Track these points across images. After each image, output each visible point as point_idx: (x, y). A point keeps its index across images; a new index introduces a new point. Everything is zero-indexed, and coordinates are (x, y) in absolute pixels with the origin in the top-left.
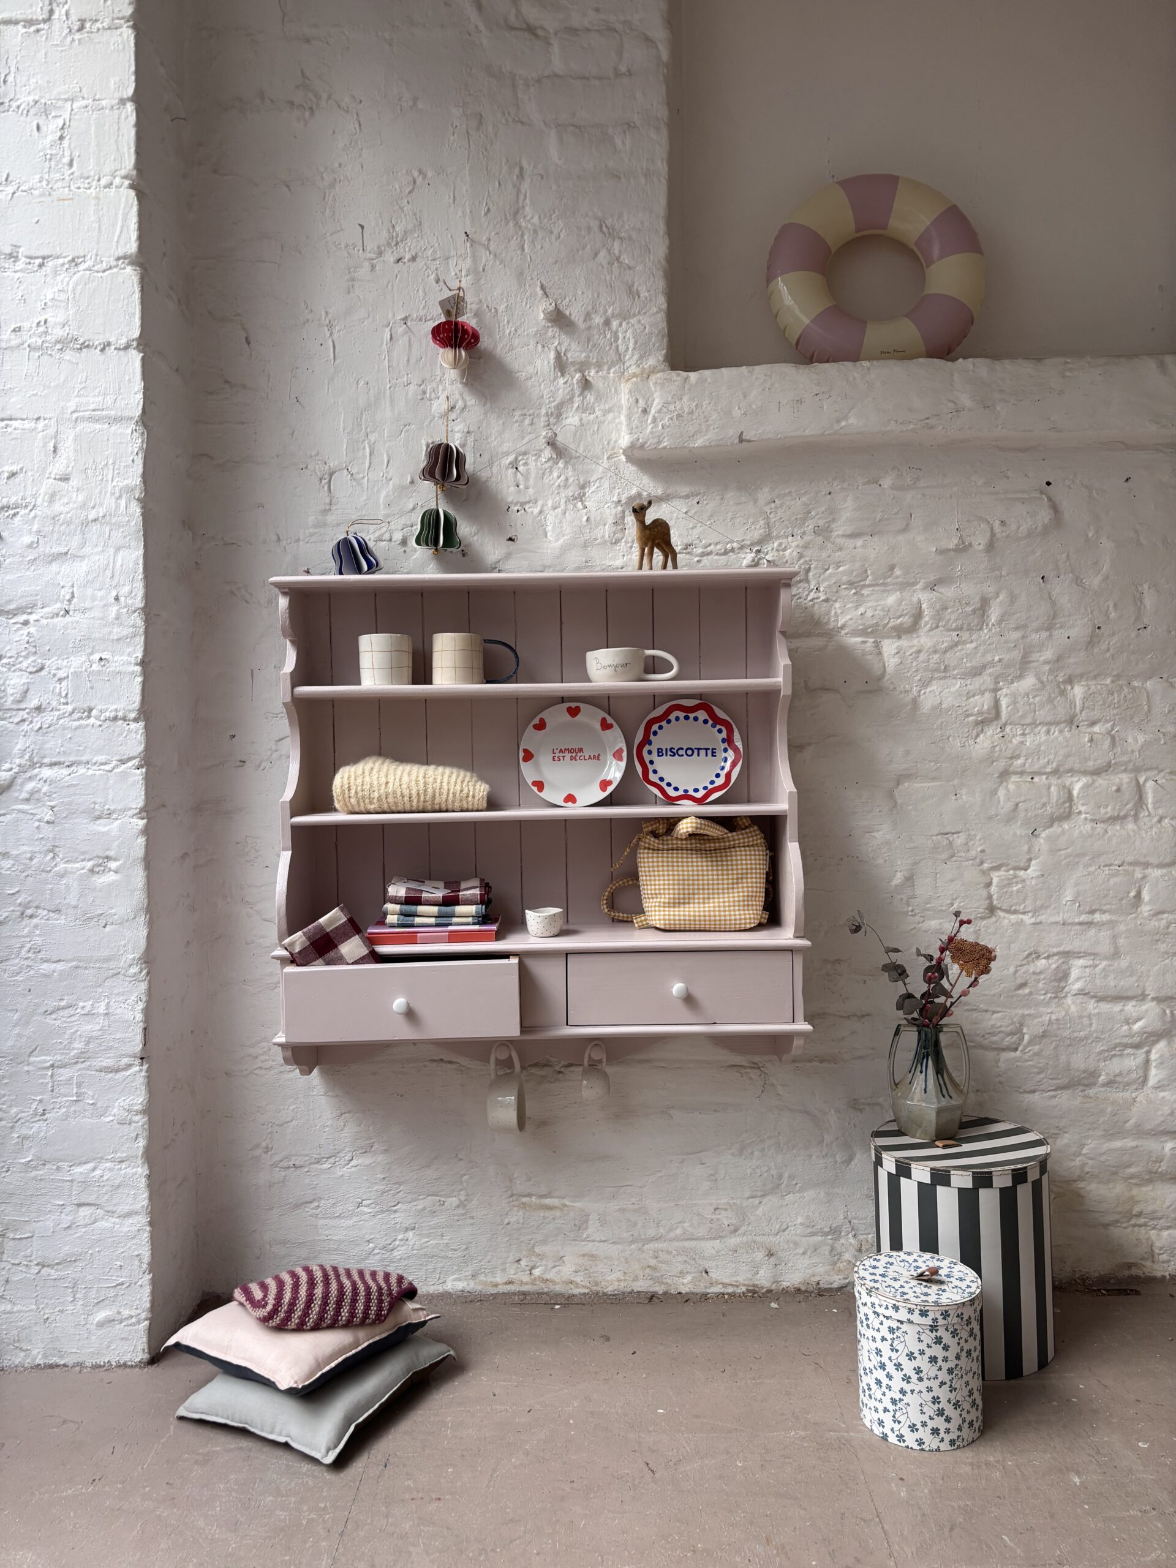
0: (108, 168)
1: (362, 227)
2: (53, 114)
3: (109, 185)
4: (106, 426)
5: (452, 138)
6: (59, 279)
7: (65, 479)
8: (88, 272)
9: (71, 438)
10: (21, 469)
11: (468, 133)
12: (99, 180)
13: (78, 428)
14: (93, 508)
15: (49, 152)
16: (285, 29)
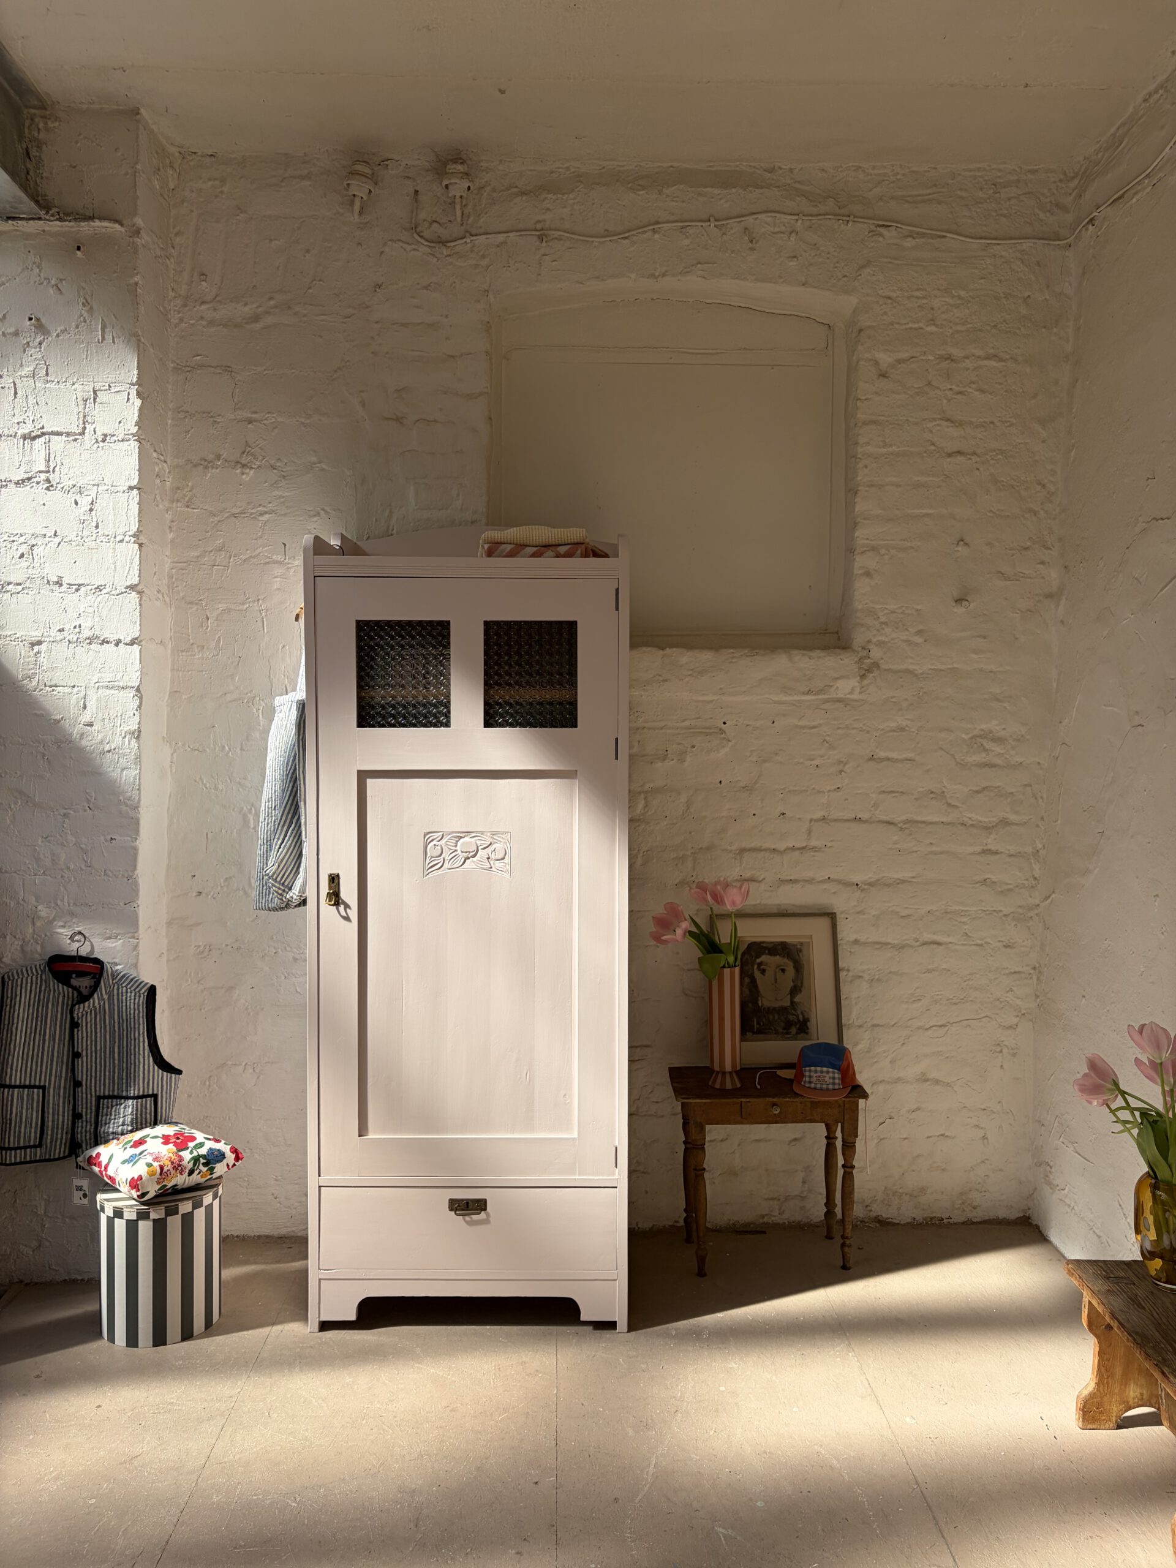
0: (121, 530)
1: (285, 545)
2: (85, 494)
3: (122, 541)
4: (117, 691)
5: (345, 488)
6: (89, 598)
7: (91, 725)
8: (107, 595)
9: (94, 698)
10: (62, 718)
11: (355, 486)
12: (115, 537)
13: (98, 694)
14: (108, 743)
15: (83, 518)
16: (236, 414)
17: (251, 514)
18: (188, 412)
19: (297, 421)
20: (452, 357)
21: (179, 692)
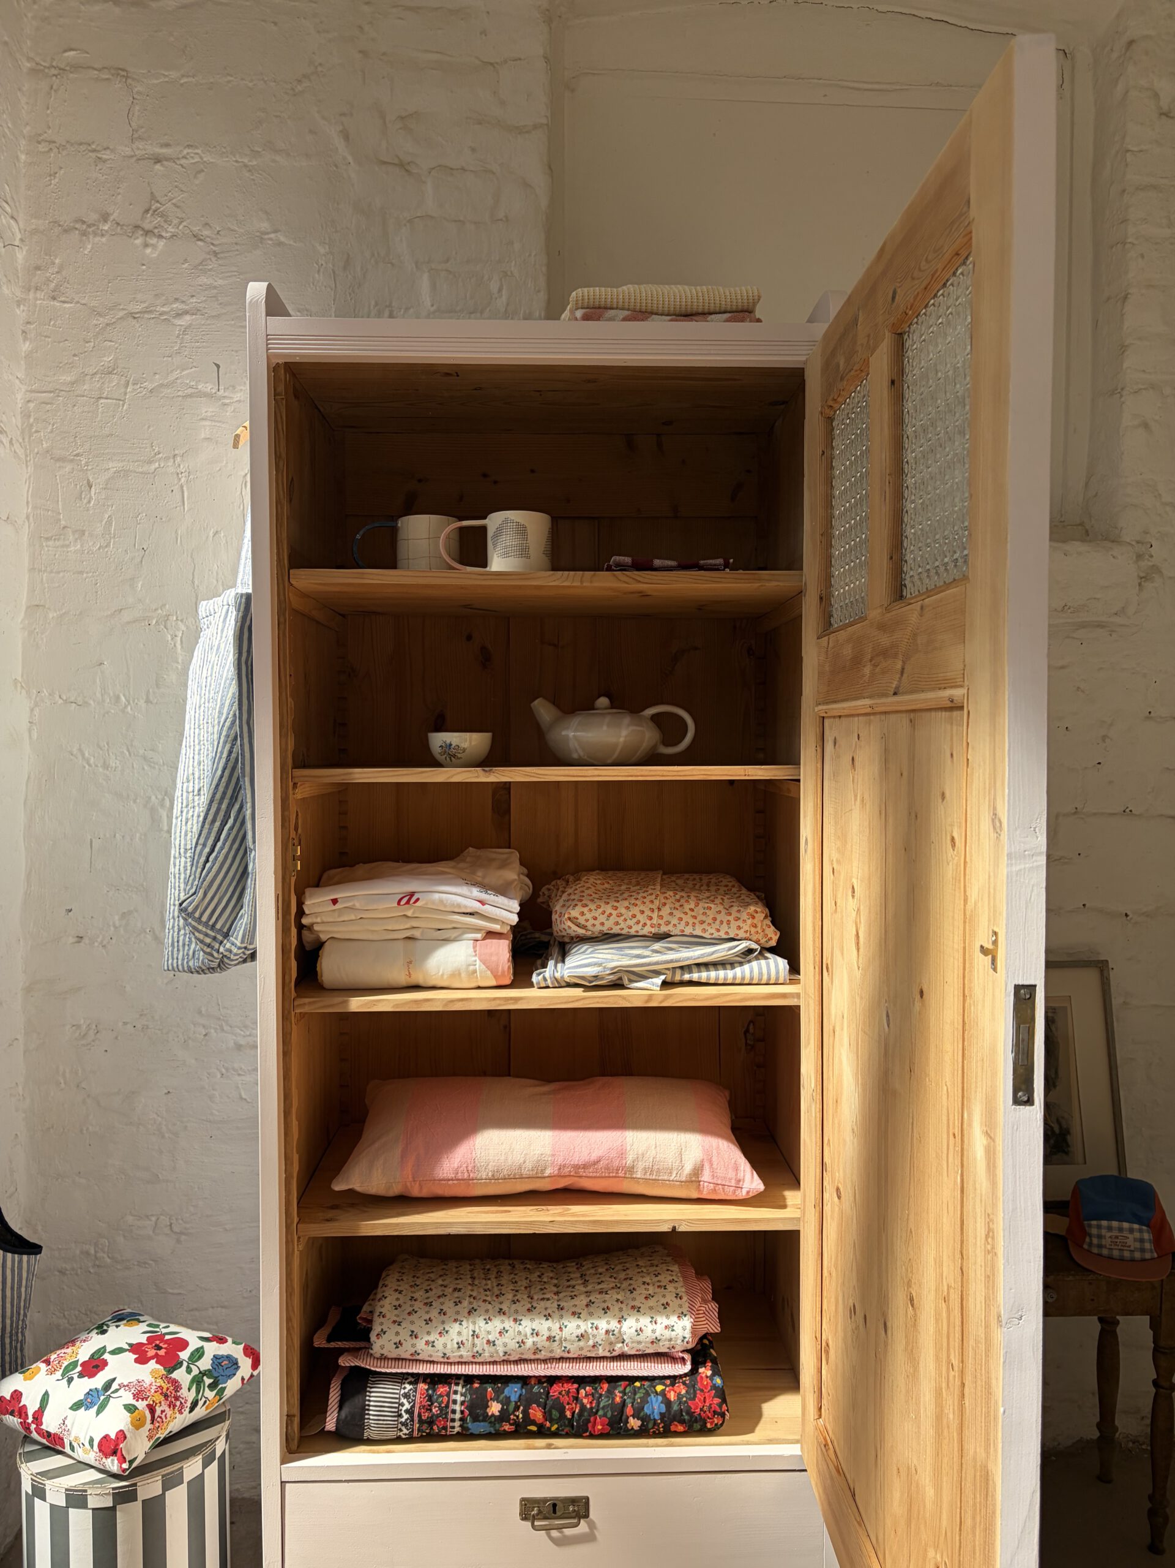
1: (218, 366)
5: (317, 275)
11: (334, 272)
16: (134, 146)
17: (161, 314)
18: (54, 142)
19: (237, 161)
20: (491, 64)
21: (44, 606)
